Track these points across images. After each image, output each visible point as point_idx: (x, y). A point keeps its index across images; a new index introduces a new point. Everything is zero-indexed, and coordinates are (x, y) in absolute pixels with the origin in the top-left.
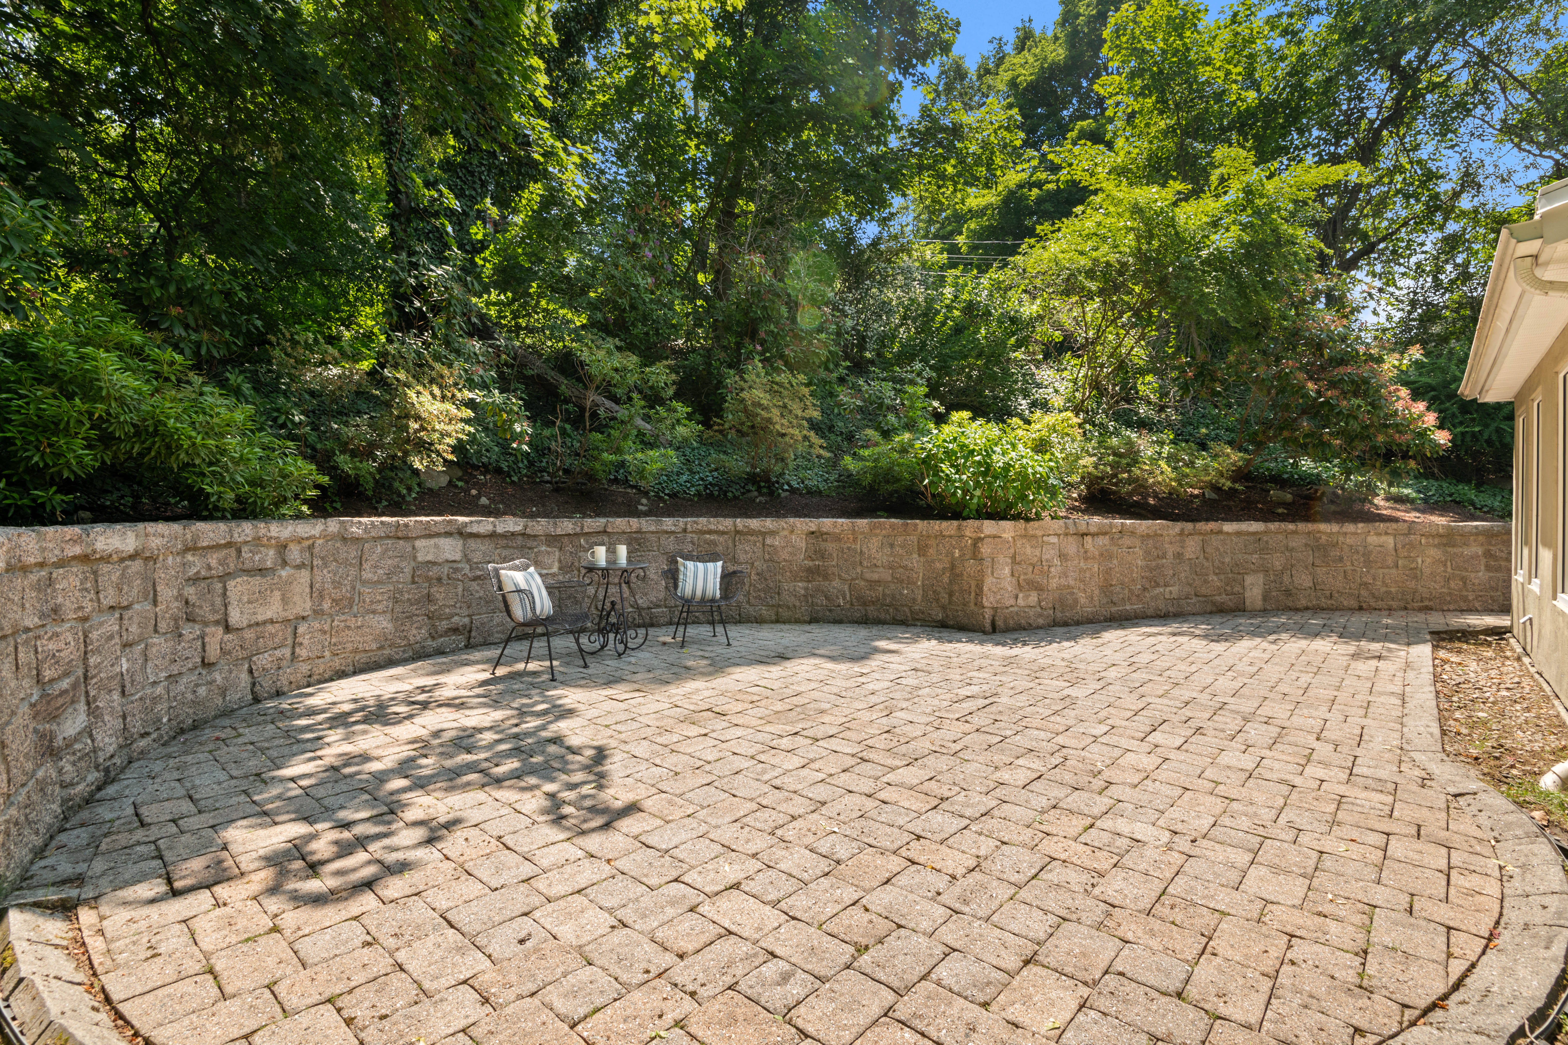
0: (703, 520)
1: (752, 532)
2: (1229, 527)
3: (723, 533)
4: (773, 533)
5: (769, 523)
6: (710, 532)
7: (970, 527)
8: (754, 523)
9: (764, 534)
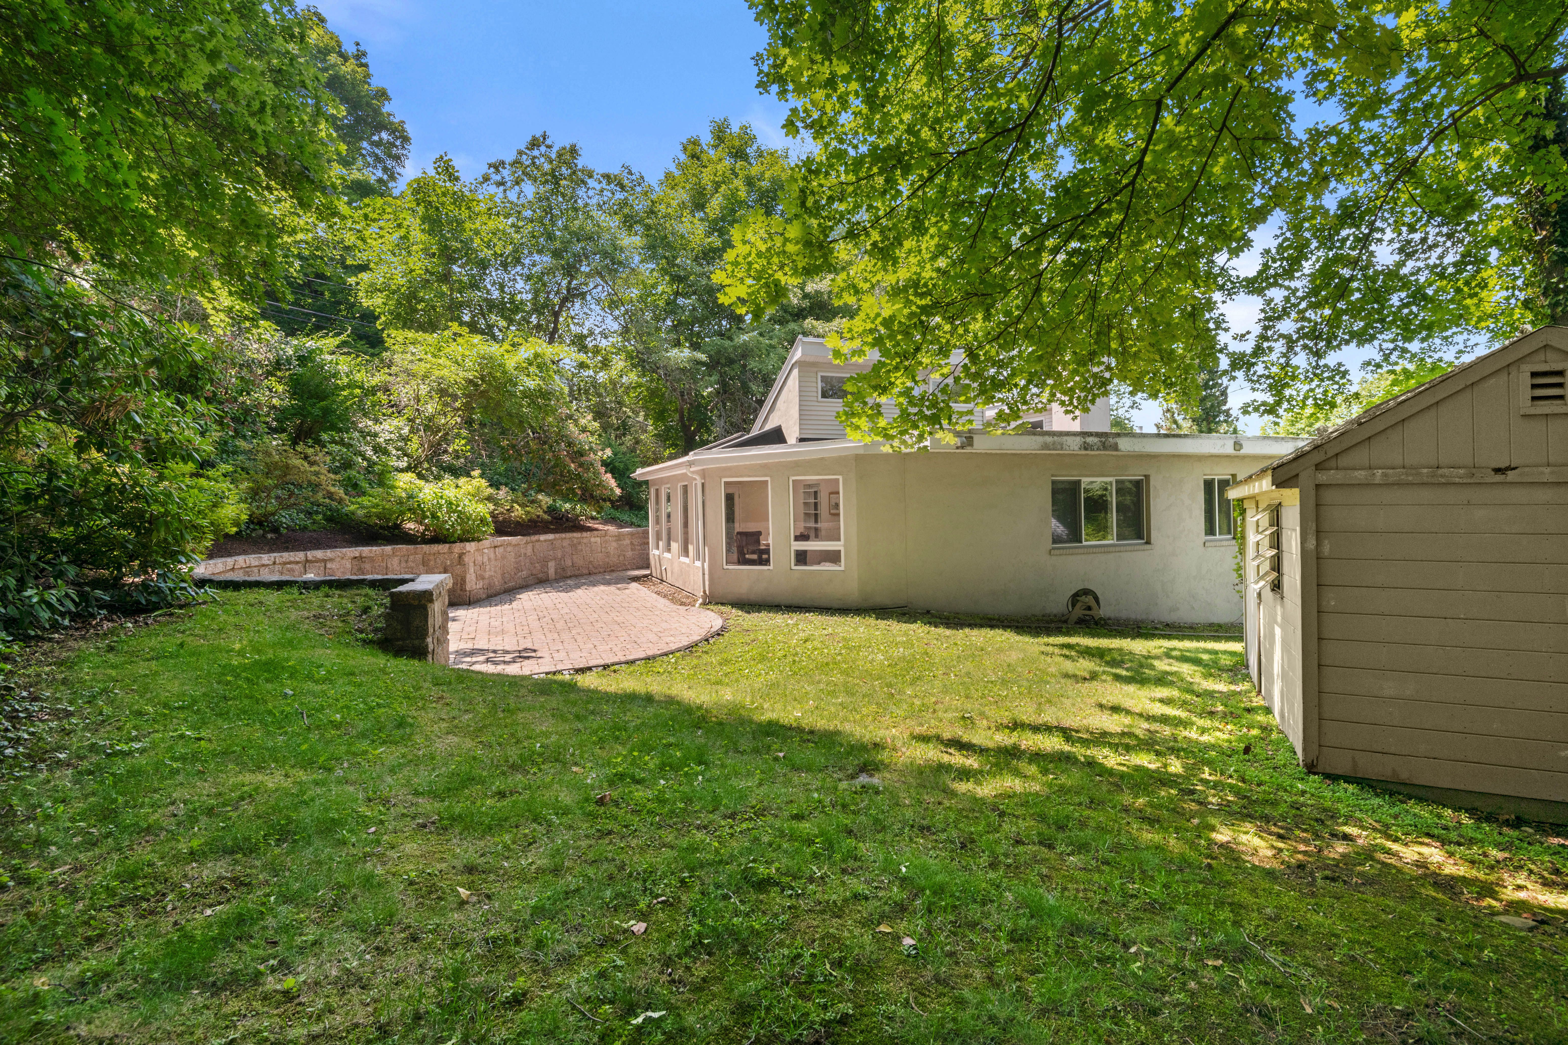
0: (285, 555)
1: (318, 561)
2: (543, 537)
3: (297, 563)
4: (331, 560)
5: (329, 553)
6: (290, 563)
7: (457, 547)
8: (319, 554)
9: (325, 561)
